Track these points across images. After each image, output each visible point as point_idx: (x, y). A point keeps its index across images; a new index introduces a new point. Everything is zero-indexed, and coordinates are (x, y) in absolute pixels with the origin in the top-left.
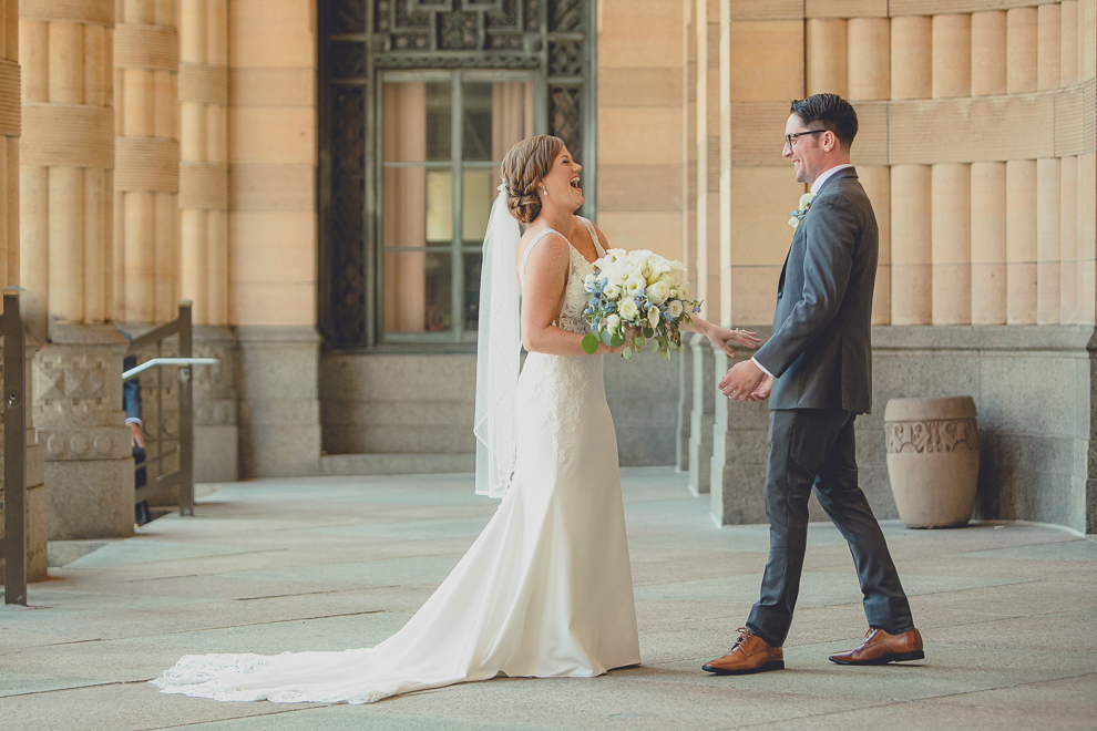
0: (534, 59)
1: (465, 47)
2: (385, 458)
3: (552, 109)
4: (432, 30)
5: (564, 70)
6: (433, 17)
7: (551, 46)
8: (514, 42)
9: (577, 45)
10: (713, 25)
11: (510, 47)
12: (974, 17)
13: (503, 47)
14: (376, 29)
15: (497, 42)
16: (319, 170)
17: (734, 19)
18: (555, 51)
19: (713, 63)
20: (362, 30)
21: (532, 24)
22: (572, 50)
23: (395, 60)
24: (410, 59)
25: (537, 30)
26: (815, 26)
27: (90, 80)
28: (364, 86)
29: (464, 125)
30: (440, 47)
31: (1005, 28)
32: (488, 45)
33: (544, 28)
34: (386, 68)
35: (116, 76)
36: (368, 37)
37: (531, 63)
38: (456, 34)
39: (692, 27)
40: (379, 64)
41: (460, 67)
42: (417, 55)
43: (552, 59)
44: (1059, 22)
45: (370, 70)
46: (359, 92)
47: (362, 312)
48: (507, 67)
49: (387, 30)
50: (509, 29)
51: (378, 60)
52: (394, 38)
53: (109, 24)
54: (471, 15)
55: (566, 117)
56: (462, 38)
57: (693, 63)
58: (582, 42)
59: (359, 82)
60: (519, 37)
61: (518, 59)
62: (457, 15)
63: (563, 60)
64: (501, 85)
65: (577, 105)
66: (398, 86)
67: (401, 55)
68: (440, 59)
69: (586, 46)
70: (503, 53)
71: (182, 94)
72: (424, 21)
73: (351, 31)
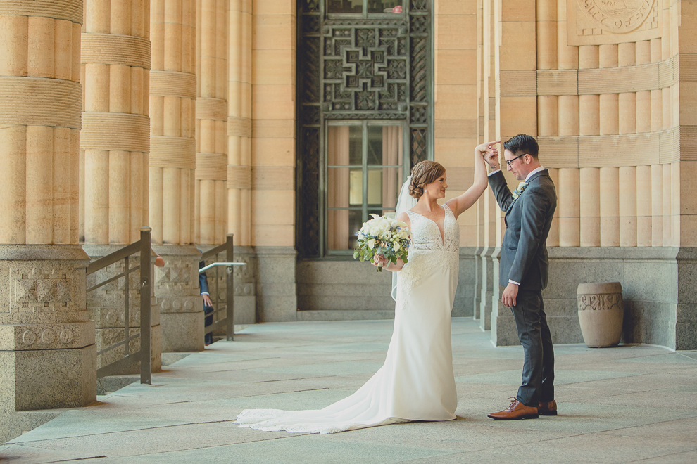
0: (403, 115)
1: (368, 109)
2: (328, 312)
3: (412, 139)
4: (353, 101)
5: (418, 120)
6: (353, 94)
7: (412, 108)
8: (393, 107)
9: (424, 108)
10: (492, 98)
11: (391, 109)
12: (620, 95)
13: (388, 109)
14: (325, 100)
15: (385, 106)
16: (296, 169)
17: (502, 95)
18: (413, 111)
19: (492, 117)
20: (318, 101)
21: (402, 98)
22: (422, 111)
23: (334, 115)
24: (342, 115)
25: (405, 101)
26: (542, 99)
27: (184, 125)
28: (319, 128)
29: (368, 147)
30: (356, 109)
31: (635, 101)
32: (380, 108)
33: (408, 100)
34: (329, 119)
35: (196, 123)
36: (321, 104)
37: (402, 117)
38: (365, 102)
39: (481, 99)
40: (326, 117)
41: (366, 119)
42: (345, 113)
43: (412, 115)
44: (661, 98)
45: (322, 120)
46: (317, 130)
47: (318, 240)
48: (390, 119)
49: (330, 100)
50: (391, 100)
51: (326, 115)
52: (334, 104)
53: (193, 98)
54: (372, 93)
55: (419, 144)
56: (368, 104)
57: (482, 117)
58: (427, 106)
59: (317, 126)
60: (396, 104)
61: (395, 115)
62: (365, 92)
63: (417, 115)
64: (387, 127)
65: (424, 137)
66: (336, 128)
67: (337, 113)
68: (357, 115)
69: (429, 108)
70: (388, 112)
71: (228, 132)
72: (349, 96)
73: (313, 101)
